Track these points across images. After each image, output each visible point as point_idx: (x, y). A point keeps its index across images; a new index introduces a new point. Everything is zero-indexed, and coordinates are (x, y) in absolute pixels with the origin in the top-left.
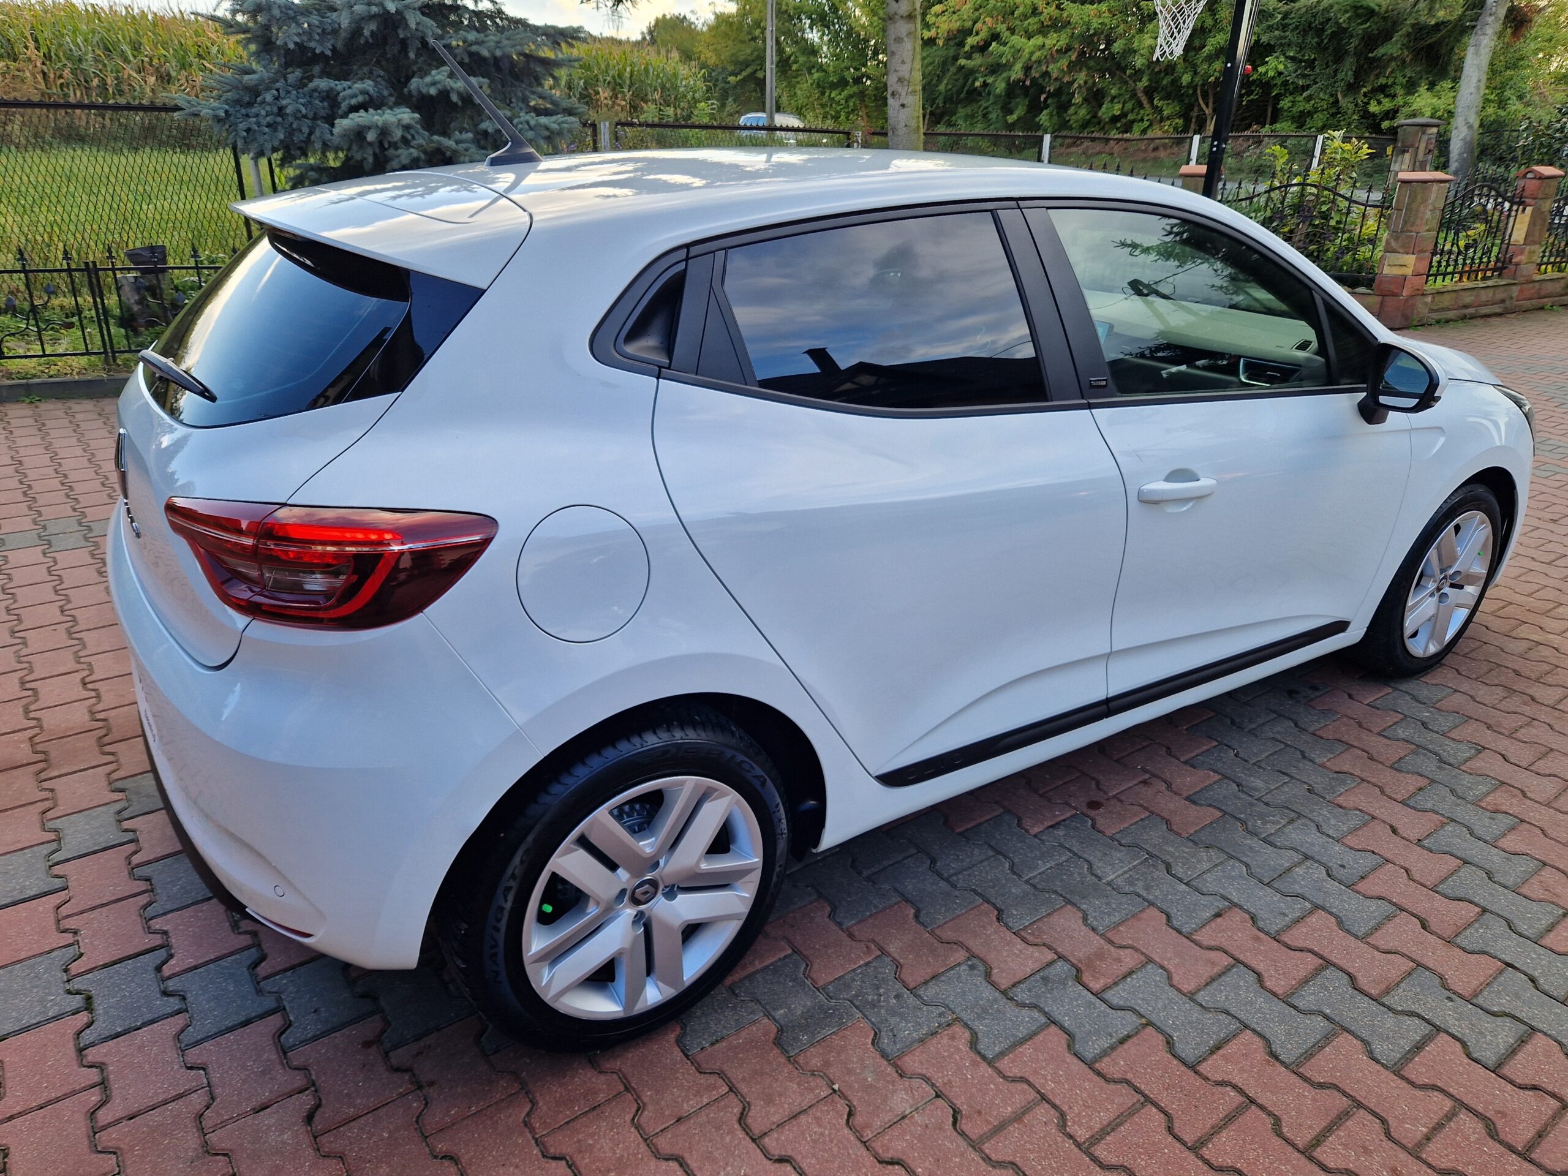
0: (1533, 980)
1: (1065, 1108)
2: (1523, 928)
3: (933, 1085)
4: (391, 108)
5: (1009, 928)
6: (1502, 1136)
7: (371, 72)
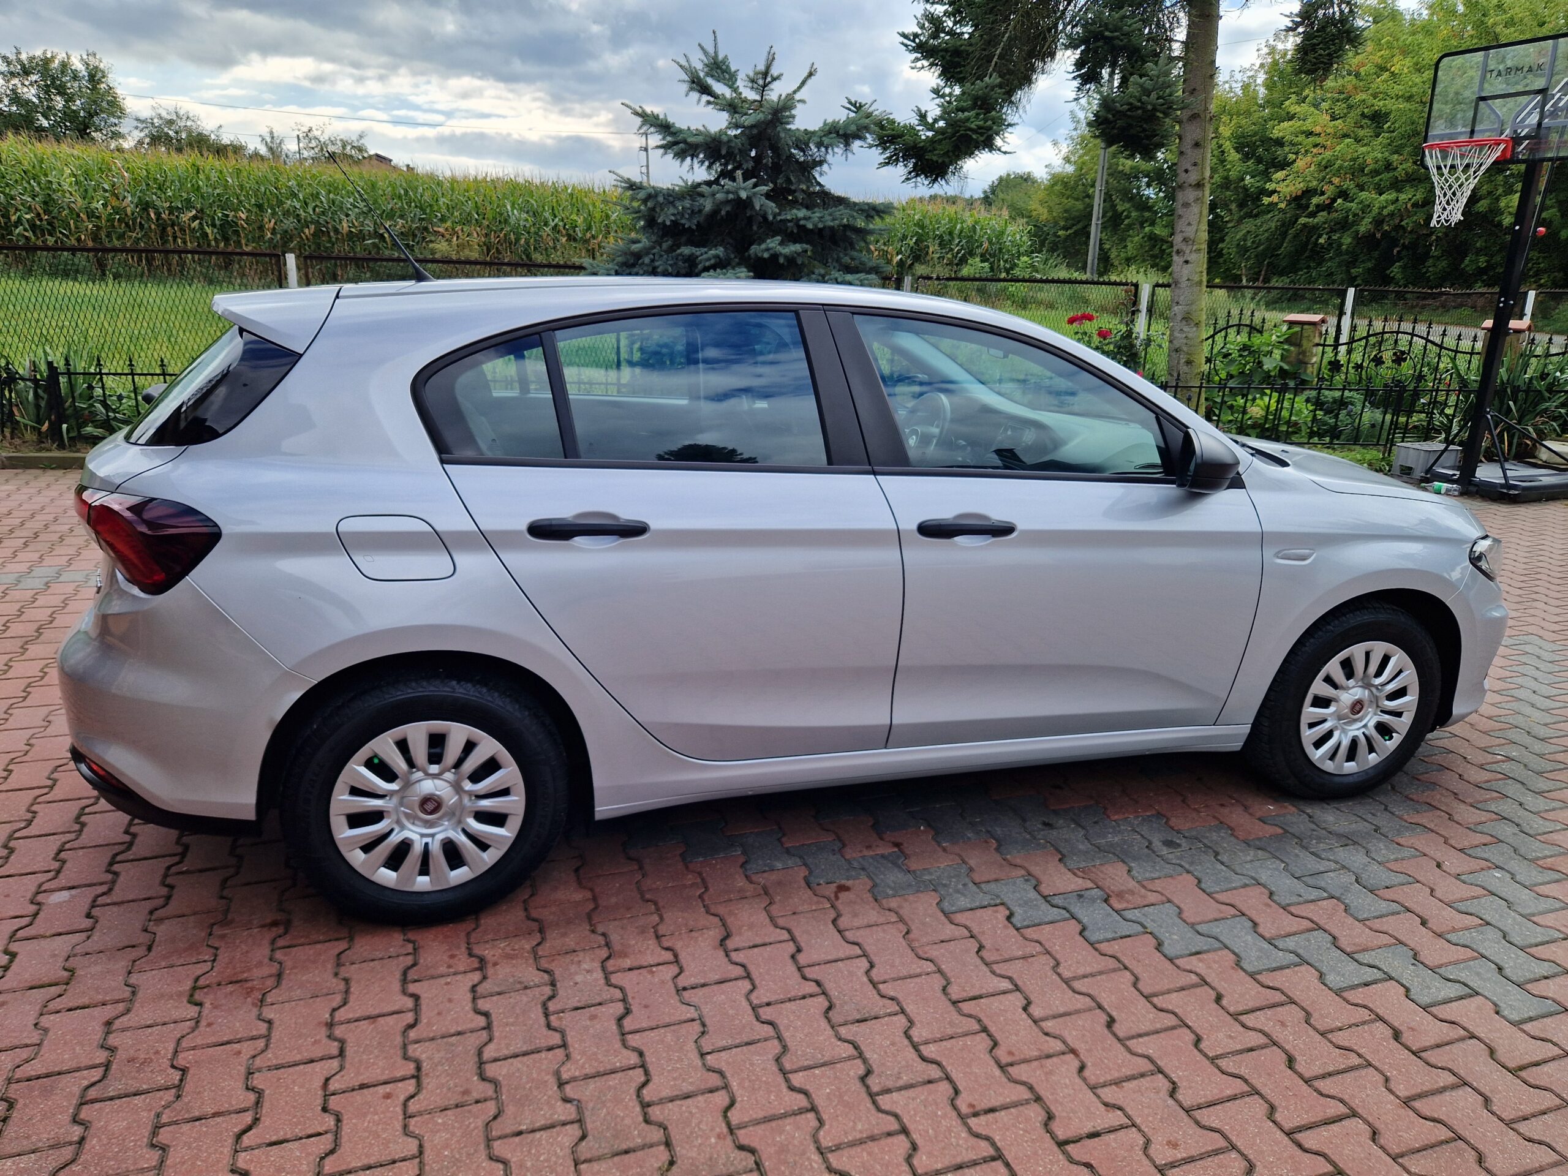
0: (1500, 969)
1: (1062, 961)
2: (1516, 940)
3: (970, 932)
4: (733, 268)
5: (1065, 865)
6: (1403, 1040)
7: (723, 241)
